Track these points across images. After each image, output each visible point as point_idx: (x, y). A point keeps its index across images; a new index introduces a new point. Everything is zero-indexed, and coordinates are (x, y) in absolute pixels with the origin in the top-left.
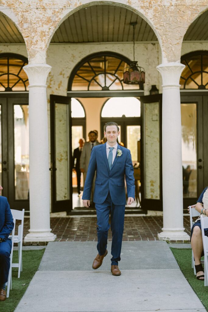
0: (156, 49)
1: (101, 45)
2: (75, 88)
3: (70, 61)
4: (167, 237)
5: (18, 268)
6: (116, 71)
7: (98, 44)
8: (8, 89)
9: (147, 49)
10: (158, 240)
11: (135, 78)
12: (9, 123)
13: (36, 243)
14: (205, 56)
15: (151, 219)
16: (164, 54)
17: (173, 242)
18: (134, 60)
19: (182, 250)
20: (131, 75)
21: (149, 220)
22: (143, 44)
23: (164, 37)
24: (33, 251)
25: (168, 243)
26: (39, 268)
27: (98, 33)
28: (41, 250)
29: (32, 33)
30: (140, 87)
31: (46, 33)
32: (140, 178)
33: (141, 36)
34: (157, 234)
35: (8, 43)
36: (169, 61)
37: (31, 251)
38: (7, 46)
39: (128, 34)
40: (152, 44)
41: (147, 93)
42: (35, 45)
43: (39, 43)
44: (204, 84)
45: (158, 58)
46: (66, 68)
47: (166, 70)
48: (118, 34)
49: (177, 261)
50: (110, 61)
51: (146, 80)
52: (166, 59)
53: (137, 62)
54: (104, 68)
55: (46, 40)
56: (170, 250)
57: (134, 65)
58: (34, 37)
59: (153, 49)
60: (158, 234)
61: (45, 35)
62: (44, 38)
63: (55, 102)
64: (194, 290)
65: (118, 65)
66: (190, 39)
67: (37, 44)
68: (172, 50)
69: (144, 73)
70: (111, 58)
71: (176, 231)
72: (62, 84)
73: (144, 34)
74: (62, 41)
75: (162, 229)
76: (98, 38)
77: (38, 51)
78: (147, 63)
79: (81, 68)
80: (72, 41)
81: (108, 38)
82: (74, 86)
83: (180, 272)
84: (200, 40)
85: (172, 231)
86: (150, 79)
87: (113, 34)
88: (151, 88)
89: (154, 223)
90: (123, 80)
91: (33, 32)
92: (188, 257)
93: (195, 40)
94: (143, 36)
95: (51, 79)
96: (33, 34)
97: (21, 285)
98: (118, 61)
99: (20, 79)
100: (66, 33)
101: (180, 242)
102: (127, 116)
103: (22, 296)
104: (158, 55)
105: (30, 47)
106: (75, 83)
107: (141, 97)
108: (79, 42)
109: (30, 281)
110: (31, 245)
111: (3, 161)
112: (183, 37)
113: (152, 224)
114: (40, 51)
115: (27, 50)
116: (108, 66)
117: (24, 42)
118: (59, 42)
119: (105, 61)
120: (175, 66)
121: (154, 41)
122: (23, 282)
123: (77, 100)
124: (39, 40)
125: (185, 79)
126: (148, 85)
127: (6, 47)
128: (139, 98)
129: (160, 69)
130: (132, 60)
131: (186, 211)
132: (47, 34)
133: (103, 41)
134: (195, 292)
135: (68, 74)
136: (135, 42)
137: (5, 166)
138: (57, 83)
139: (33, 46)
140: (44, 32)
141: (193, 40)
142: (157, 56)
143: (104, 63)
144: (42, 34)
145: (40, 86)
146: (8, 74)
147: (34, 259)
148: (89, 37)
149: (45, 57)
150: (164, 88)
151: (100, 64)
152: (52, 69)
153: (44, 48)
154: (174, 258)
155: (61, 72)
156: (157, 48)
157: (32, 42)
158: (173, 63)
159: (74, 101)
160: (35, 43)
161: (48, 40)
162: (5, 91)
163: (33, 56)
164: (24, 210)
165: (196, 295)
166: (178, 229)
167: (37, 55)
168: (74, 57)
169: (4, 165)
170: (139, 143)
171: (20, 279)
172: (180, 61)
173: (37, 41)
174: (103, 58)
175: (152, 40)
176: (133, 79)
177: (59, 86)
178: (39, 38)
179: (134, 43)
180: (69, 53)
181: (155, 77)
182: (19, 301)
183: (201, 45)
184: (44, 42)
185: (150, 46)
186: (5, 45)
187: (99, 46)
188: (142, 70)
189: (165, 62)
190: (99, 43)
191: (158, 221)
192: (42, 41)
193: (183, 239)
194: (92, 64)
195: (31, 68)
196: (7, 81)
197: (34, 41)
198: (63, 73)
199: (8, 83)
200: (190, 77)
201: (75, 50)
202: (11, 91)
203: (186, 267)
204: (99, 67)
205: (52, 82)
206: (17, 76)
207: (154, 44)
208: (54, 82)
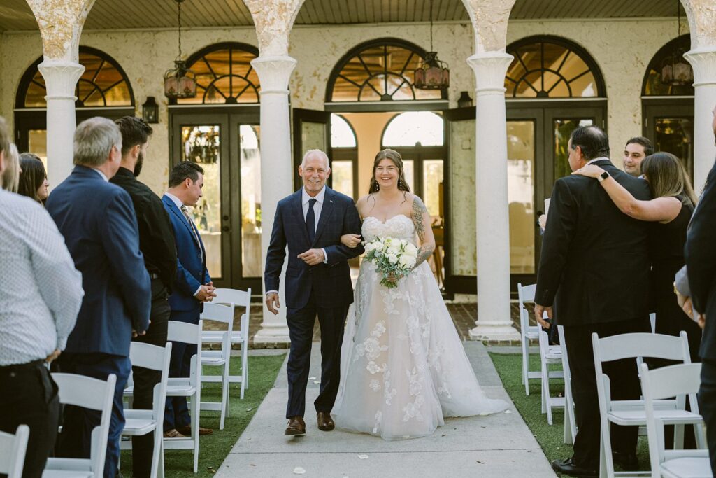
0: (467, 33)
1: (380, 27)
2: (338, 98)
3: (329, 53)
4: (483, 335)
5: (241, 383)
6: (404, 70)
7: (373, 26)
8: (231, 100)
9: (453, 33)
10: (470, 340)
11: (433, 79)
12: (232, 154)
13: (273, 344)
14: (549, 44)
15: (460, 308)
16: (478, 38)
17: (494, 343)
18: (432, 49)
19: (509, 357)
20: (427, 75)
21: (456, 309)
22: (447, 26)
23: (479, 10)
24: (268, 357)
25: (484, 344)
26: (275, 385)
27: (373, 8)
28: (280, 356)
29: (266, 7)
30: (442, 94)
31: (288, 7)
32: (442, 243)
33: (443, 12)
34: (468, 330)
35: (231, 25)
36: (487, 50)
37: (264, 357)
38: (229, 31)
39: (423, 9)
40: (462, 25)
41: (453, 105)
42: (270, 25)
43: (277, 21)
44: (546, 89)
45: (471, 48)
46: (323, 65)
47: (482, 64)
48: (406, 10)
49: (499, 373)
50: (395, 54)
51: (451, 83)
52: (482, 46)
53: (436, 53)
54: (384, 66)
55: (287, 16)
56: (488, 355)
57: (431, 59)
58: (267, 12)
59: (463, 33)
60: (470, 331)
61: (285, 10)
62: (285, 14)
63: (301, 120)
64: (524, 419)
65: (405, 62)
66: (523, 16)
67: (272, 24)
68: (491, 31)
69: (448, 71)
70: (396, 49)
71: (499, 326)
72: (317, 91)
73: (448, 9)
74: (317, 22)
75: (477, 322)
76: (374, 17)
77: (275, 36)
78: (454, 57)
79: (346, 67)
80: (332, 21)
81: (390, 16)
82: (336, 96)
83: (504, 390)
84: (540, 18)
85: (493, 326)
86: (459, 83)
87: (398, 9)
88: (459, 96)
89: (465, 315)
90: (414, 84)
91: (266, 5)
92: (516, 367)
93: (532, 18)
94: (447, 12)
95: (299, 82)
96: (267, 9)
97: (245, 410)
98: (408, 53)
99: (250, 84)
100: (323, 8)
101: (506, 343)
102: (423, 144)
103: (246, 426)
104: (472, 43)
105: (263, 29)
106: (337, 91)
107: (444, 111)
108: (343, 23)
109: (260, 404)
110: (265, 348)
111: (224, 215)
112: (510, 11)
113: (461, 316)
114: (278, 36)
115: (256, 34)
116: (392, 64)
117: (253, 25)
118: (312, 24)
119: (385, 54)
120: (496, 58)
121: (465, 20)
122: (248, 405)
123: (340, 116)
124: (276, 18)
125: (515, 83)
126: (455, 91)
127: (226, 33)
128: (441, 113)
129: (472, 62)
130: (428, 49)
131: (514, 295)
132: (290, 7)
133: (382, 21)
134: (526, 422)
135: (326, 74)
136: (433, 22)
137: (226, 223)
138: (308, 90)
139: (266, 27)
140: (284, 4)
141: (528, 18)
142: (469, 44)
143: (384, 57)
144: (281, 7)
145: (277, 92)
146: (231, 75)
147: (267, 370)
148: (359, 14)
149: (285, 45)
150: (478, 94)
151: (378, 60)
152: (297, 64)
153: (284, 31)
154: (494, 368)
155: (315, 72)
156: (469, 31)
157: (265, 21)
158: (494, 52)
159: (335, 118)
160: (270, 22)
161: (291, 17)
162: (226, 103)
163: (266, 43)
164: (249, 290)
165: (527, 428)
166: (501, 322)
167: (274, 42)
168: (335, 47)
169: (224, 221)
170: (442, 185)
171: (243, 402)
172: (504, 49)
173: (273, 19)
174: (381, 49)
175: (461, 19)
176: (430, 81)
177: (312, 93)
178: (276, 14)
179: (432, 24)
180: (327, 42)
181: (466, 78)
182: (239, 436)
183: (541, 25)
184: (284, 20)
185: (458, 29)
186: (225, 30)
187: (375, 29)
188: (444, 66)
189: (480, 52)
190: (375, 25)
191: (471, 310)
192: (282, 19)
193: (510, 339)
194: (366, 60)
195: (264, 63)
196: (229, 90)
197: (268, 20)
198: (318, 73)
199: (231, 92)
200: (523, 78)
201: (338, 36)
202: (236, 103)
203: (512, 382)
204: (378, 65)
205: (301, 89)
206: (245, 79)
207: (464, 26)
208: (304, 87)
